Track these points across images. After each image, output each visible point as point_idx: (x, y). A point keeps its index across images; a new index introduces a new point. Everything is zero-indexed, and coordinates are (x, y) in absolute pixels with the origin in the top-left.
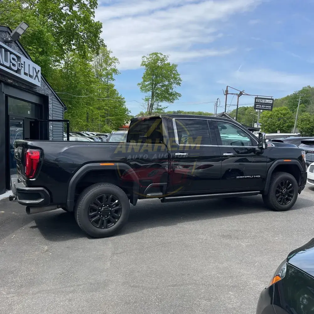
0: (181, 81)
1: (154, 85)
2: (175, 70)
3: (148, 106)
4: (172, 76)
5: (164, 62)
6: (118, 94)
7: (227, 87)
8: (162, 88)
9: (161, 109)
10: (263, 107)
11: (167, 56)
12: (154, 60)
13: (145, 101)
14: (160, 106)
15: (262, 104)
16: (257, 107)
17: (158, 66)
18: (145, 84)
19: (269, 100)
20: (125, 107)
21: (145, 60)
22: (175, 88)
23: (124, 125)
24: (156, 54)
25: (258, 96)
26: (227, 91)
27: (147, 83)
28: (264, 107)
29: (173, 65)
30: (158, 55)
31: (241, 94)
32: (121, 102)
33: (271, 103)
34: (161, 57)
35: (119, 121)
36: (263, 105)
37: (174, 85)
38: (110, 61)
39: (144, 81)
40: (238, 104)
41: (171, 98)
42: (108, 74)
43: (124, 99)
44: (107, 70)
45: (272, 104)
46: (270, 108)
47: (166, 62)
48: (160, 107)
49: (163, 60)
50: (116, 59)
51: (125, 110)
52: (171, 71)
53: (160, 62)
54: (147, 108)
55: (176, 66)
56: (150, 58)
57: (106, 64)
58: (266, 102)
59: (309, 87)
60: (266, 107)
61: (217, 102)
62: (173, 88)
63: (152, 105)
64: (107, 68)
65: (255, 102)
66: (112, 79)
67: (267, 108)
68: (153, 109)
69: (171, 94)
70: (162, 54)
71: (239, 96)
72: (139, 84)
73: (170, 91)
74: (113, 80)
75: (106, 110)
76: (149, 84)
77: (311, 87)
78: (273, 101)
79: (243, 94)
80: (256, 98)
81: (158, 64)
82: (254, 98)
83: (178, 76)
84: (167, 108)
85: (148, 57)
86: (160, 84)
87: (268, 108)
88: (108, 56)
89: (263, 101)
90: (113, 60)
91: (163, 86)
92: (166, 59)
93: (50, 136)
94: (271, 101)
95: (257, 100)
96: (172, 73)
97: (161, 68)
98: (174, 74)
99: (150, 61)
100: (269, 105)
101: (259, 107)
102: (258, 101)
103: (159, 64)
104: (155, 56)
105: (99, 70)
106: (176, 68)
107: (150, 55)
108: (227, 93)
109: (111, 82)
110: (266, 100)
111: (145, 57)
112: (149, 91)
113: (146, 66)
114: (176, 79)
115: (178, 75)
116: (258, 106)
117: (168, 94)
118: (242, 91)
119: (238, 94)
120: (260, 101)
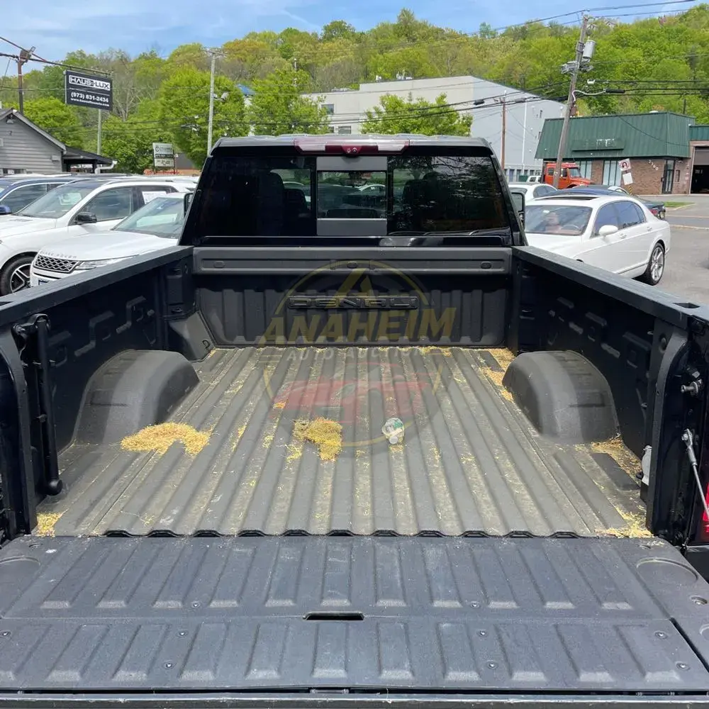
10: (89, 100)
15: (85, 91)
16: (74, 98)
19: (102, 82)
28: (92, 100)
31: (26, 56)
33: (106, 89)
36: (89, 94)
45: (110, 92)
46: (106, 103)
58: (95, 86)
59: (81, 53)
60: (96, 101)
65: (68, 85)
67: (100, 102)
71: (21, 64)
77: (87, 55)
78: (111, 85)
79: (33, 57)
87: (102, 102)
89: (88, 83)
94: (107, 83)
95: (71, 80)
100: (103, 96)
101: (79, 98)
102: (73, 81)
110: (94, 81)
116: (74, 94)
118: (28, 49)
119: (17, 57)
120: (79, 82)
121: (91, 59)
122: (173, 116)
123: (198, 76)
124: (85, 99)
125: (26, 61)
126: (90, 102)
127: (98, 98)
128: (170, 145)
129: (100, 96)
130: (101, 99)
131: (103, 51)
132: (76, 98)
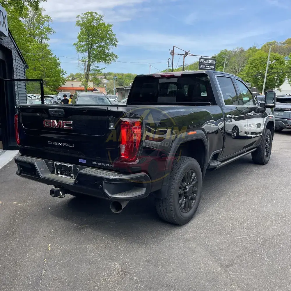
0: (117, 42)
1: (90, 45)
2: (111, 30)
3: (85, 67)
4: (108, 36)
5: (100, 22)
6: (52, 54)
7: (174, 47)
8: (99, 49)
9: (99, 71)
11: (102, 16)
12: (89, 20)
13: (82, 62)
14: (97, 67)
15: (205, 64)
17: (94, 26)
18: (81, 44)
19: (212, 61)
20: (60, 68)
21: (80, 19)
22: (112, 50)
23: (60, 86)
24: (91, 13)
25: (202, 57)
26: (173, 51)
27: (83, 43)
28: (208, 68)
29: (108, 25)
30: (93, 14)
31: (186, 54)
32: (55, 63)
33: (214, 63)
34: (96, 17)
35: (55, 83)
36: (207, 65)
37: (110, 46)
38: (43, 20)
39: (80, 41)
40: (184, 64)
41: (108, 58)
42: (41, 34)
43: (59, 59)
44: (40, 29)
46: (213, 68)
47: (101, 22)
48: (98, 69)
49: (98, 20)
50: (48, 18)
51: (61, 71)
52: (106, 32)
53: (96, 22)
54: (84, 69)
55: (111, 26)
56: (85, 17)
57: (39, 23)
58: (209, 63)
59: (226, 50)
60: (209, 68)
61: (168, 62)
62: (109, 49)
63: (89, 66)
64: (40, 27)
65: (200, 63)
66: (46, 38)
67: (211, 68)
68: (91, 70)
69: (107, 55)
70: (97, 14)
71: (184, 57)
72: (75, 44)
73: (107, 52)
74: (48, 39)
75: (42, 71)
76: (85, 45)
77: (228, 51)
79: (189, 54)
80: (200, 59)
81: (93, 24)
82: (199, 59)
83: (114, 37)
84: (104, 69)
85: (83, 16)
86: (97, 45)
87: (212, 68)
88: (40, 14)
89: (207, 61)
90: (46, 18)
91: (98, 47)
92: (101, 19)
93: (16, 99)
94: (214, 61)
95: (201, 61)
96: (108, 33)
97: (97, 28)
98: (109, 34)
99: (85, 20)
100: (212, 66)
101: (203, 67)
103: (95, 24)
104: (90, 15)
105: (32, 29)
106: (111, 28)
107: (84, 14)
108: (173, 53)
109: (45, 42)
110: (209, 61)
111: (80, 16)
112: (85, 51)
113: (82, 25)
114: (111, 39)
115: (114, 35)
116: (202, 66)
117: (105, 55)
119: (184, 55)
120: (204, 62)
121: (229, 52)
122: (253, 71)
123: (265, 55)
124: (205, 67)
125: (187, 56)
126: (207, 68)
127: (210, 67)
128: (250, 83)
129: (211, 66)
130: (211, 67)
131: (234, 49)
132: (202, 67)
